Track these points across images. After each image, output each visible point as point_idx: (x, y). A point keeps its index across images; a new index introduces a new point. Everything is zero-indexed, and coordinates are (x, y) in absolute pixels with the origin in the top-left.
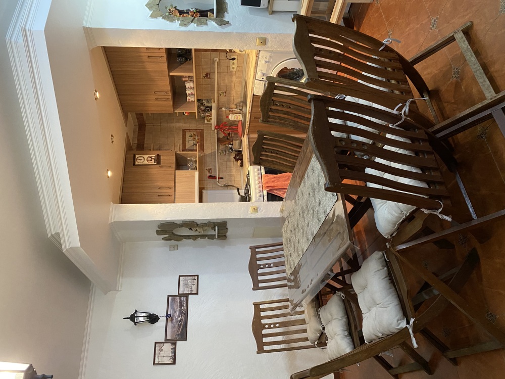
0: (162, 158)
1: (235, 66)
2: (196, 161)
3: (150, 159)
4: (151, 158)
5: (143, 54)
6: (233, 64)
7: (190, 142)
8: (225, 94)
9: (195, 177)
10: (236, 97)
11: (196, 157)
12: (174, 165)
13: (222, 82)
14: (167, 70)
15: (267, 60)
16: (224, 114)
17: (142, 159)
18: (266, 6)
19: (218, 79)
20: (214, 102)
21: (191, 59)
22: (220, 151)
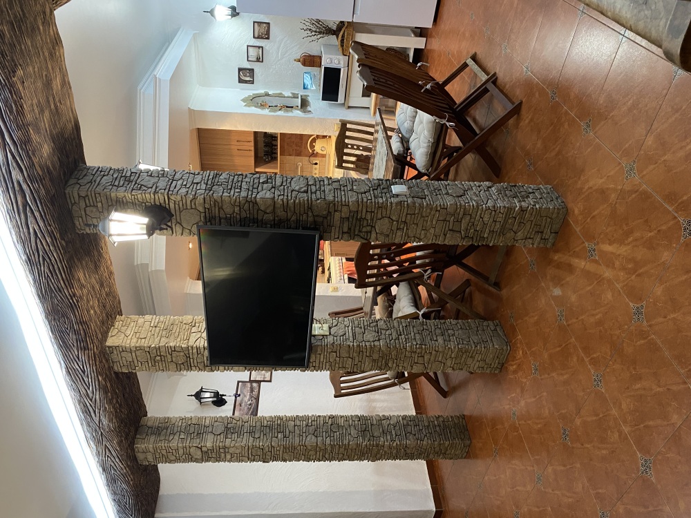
1: (317, 172)
5: (233, 147)
6: (316, 169)
14: (253, 164)
18: (343, 102)
21: (276, 159)
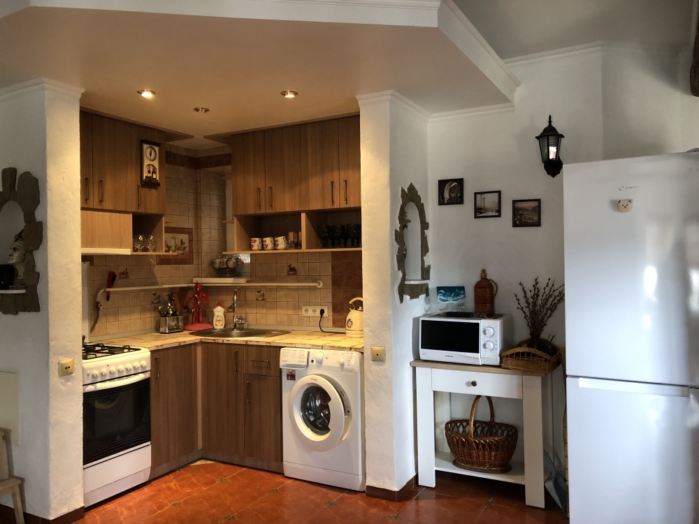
0: (154, 191)
1: (310, 313)
2: (145, 250)
3: (152, 171)
4: (154, 172)
5: (336, 173)
6: (314, 311)
7: (173, 240)
8: (260, 299)
9: (121, 247)
10: (255, 317)
11: (154, 250)
12: (142, 210)
13: (281, 293)
14: (311, 209)
15: (346, 366)
16: (222, 298)
17: (153, 157)
18: (422, 357)
19: (287, 288)
20: (247, 282)
22: (158, 293)
